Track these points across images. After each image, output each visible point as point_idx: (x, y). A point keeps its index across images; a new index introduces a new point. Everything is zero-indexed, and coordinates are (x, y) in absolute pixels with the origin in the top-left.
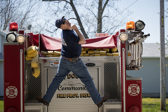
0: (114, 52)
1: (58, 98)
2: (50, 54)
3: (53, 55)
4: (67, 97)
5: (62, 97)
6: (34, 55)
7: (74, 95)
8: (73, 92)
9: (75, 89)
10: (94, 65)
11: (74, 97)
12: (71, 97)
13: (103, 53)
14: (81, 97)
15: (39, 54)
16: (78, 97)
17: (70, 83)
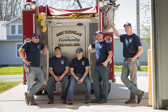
0: (96, 16)
2: (54, 18)
3: (56, 18)
4: (65, 46)
5: (62, 46)
6: (43, 18)
7: (70, 44)
8: (69, 42)
9: (70, 40)
10: (83, 24)
11: (69, 46)
12: (68, 46)
13: (88, 17)
14: (74, 46)
15: (46, 18)
16: (72, 46)
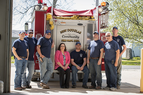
0: (92, 18)
1: (62, 41)
2: (58, 18)
3: (60, 18)
4: (67, 42)
5: (64, 41)
6: (50, 17)
8: (70, 39)
9: (71, 37)
10: (82, 25)
13: (87, 19)
15: (53, 18)
16: (73, 42)
17: (69, 34)
